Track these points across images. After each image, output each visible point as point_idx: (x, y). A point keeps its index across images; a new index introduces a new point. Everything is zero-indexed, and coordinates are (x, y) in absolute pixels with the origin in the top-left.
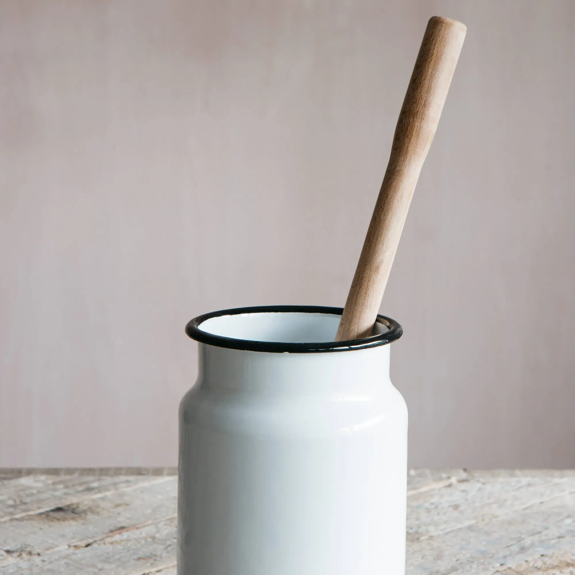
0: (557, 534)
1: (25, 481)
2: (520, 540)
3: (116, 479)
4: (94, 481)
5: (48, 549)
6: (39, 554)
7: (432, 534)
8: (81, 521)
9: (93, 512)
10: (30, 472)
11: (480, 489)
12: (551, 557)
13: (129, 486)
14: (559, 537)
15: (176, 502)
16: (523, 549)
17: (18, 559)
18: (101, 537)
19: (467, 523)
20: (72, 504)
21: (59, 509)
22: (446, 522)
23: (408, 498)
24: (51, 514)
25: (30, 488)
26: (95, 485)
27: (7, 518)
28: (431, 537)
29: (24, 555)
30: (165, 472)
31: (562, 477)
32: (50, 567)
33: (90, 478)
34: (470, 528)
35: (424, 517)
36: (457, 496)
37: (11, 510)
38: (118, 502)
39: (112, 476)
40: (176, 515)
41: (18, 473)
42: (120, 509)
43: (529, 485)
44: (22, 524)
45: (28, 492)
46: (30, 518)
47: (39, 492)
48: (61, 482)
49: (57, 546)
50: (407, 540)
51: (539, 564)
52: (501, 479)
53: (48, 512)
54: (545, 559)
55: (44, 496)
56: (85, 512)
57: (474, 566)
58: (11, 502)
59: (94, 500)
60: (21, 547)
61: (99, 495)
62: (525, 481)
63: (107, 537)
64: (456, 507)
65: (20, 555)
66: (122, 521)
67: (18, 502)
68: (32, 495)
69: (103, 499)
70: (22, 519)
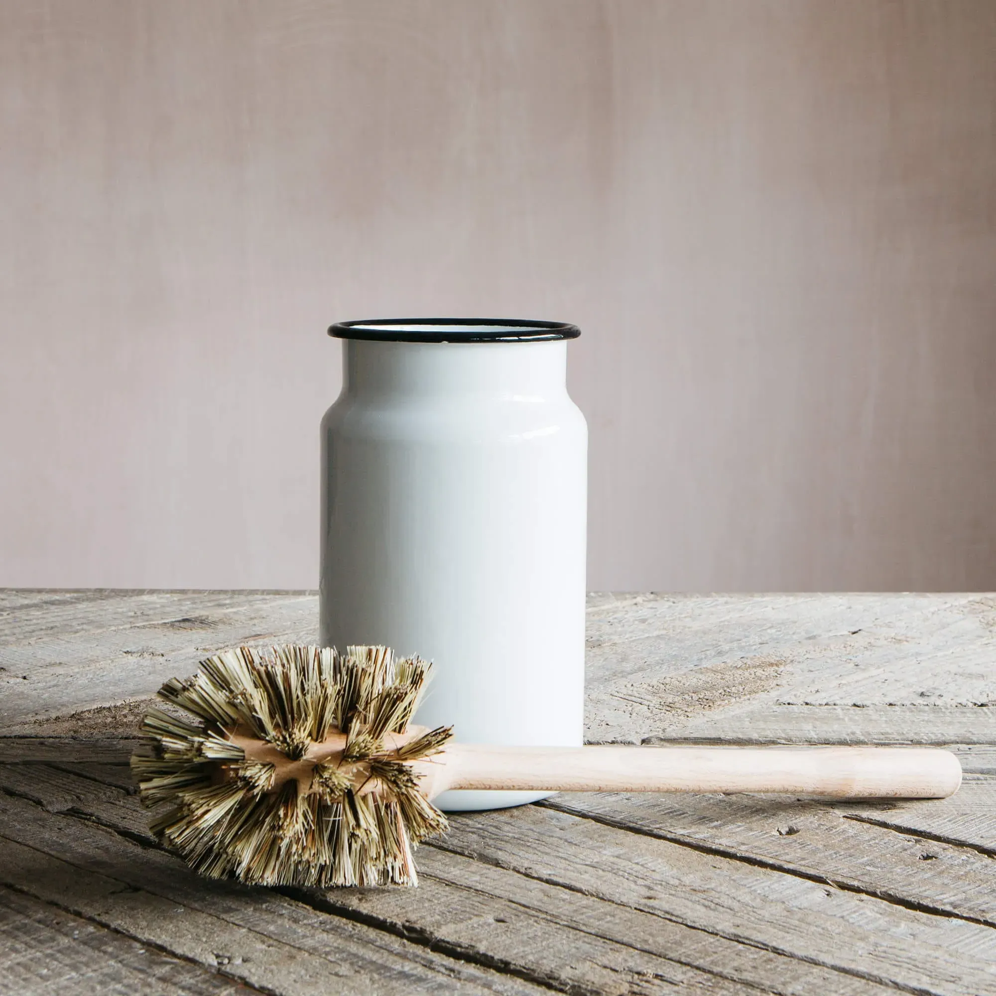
0: (758, 640)
1: (146, 598)
2: (717, 646)
3: (250, 598)
4: (226, 599)
5: (173, 651)
6: (163, 655)
7: (616, 641)
8: (210, 630)
9: (224, 623)
10: (152, 592)
11: (670, 607)
12: (752, 659)
13: (266, 603)
14: (761, 644)
15: (318, 616)
16: (720, 653)
17: (139, 658)
18: (233, 643)
19: (656, 633)
20: (202, 616)
21: (185, 620)
22: (631, 632)
23: (588, 614)
24: (177, 624)
25: (155, 603)
26: (228, 602)
27: (128, 626)
28: (615, 644)
29: (145, 655)
30: (307, 594)
31: (763, 596)
32: (176, 665)
33: (222, 596)
34: (658, 637)
35: (606, 628)
36: (644, 612)
37: (131, 620)
38: (253, 616)
39: (246, 596)
40: (318, 626)
41: (141, 592)
42: (256, 621)
43: (726, 603)
44: (143, 631)
45: (151, 606)
46: (154, 627)
47: (163, 606)
48: (188, 599)
49: (183, 648)
50: (587, 646)
51: (739, 664)
52: (694, 599)
53: (173, 622)
54: (745, 661)
55: (168, 609)
56: (214, 623)
57: (665, 667)
58: (132, 614)
59: (225, 614)
60: (143, 649)
61: (230, 610)
62: (722, 600)
63: (241, 642)
64: (643, 621)
65: (142, 655)
66: (257, 630)
67: (139, 613)
68: (155, 608)
69: (235, 613)
70: (144, 627)
